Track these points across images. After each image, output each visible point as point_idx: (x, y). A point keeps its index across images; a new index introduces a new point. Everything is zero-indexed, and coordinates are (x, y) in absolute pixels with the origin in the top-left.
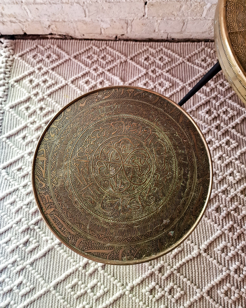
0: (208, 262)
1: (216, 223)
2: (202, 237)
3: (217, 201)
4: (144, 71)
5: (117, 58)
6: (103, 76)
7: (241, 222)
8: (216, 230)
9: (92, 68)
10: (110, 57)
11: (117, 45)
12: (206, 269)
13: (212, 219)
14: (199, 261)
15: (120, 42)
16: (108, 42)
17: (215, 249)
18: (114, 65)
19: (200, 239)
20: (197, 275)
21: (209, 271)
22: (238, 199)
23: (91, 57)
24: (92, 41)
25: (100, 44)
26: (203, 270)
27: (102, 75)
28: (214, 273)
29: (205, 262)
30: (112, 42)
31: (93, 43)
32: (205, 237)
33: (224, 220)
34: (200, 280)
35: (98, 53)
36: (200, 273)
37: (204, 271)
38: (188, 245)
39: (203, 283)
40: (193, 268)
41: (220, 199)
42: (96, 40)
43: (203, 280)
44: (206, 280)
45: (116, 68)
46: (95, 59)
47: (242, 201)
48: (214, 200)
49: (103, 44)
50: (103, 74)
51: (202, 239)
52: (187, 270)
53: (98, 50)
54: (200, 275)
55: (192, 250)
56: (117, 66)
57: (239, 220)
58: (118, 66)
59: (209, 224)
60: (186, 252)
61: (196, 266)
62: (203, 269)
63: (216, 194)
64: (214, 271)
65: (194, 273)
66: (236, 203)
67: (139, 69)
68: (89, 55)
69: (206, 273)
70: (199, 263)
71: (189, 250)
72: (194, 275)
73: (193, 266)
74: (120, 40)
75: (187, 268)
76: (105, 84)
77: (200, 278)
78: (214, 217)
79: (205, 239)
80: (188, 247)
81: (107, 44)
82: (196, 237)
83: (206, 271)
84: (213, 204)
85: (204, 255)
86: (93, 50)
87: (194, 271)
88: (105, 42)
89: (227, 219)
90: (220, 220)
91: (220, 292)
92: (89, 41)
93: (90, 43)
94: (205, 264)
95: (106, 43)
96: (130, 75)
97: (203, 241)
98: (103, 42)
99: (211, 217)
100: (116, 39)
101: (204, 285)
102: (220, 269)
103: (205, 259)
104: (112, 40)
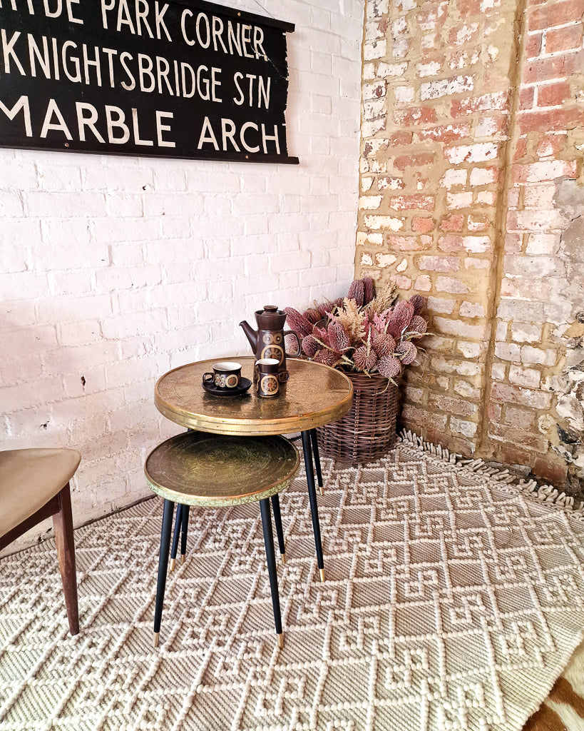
0: (345, 668)
1: (316, 624)
2: (315, 648)
4: (105, 549)
6: (45, 583)
8: (323, 631)
9: (21, 584)
10: (42, 561)
11: (45, 545)
12: (350, 677)
14: (336, 677)
15: (47, 541)
16: (29, 550)
17: (340, 649)
19: (315, 653)
20: (348, 692)
21: (356, 677)
23: (11, 575)
25: (18, 557)
26: (350, 682)
28: (364, 673)
29: (343, 671)
30: (36, 547)
32: (319, 646)
33: (321, 616)
34: (357, 694)
35: (20, 566)
36: (349, 687)
37: (351, 680)
38: (309, 669)
39: (363, 693)
40: (337, 689)
41: (299, 601)
43: (360, 691)
44: (363, 688)
46: (20, 573)
49: (22, 555)
51: (318, 650)
52: (333, 696)
53: (18, 563)
54: (352, 689)
55: (317, 671)
59: (310, 632)
60: (313, 679)
61: (338, 684)
62: (348, 680)
64: (361, 672)
65: (343, 693)
66: (318, 594)
67: (96, 552)
68: (6, 574)
69: (355, 681)
70: (339, 678)
71: (314, 673)
72: (345, 695)
73: (335, 686)
75: (331, 694)
77: (354, 691)
79: (320, 647)
80: (311, 671)
81: (30, 552)
82: (309, 653)
83: (353, 680)
85: (334, 663)
86: (10, 567)
87: (340, 690)
88: (25, 551)
89: (323, 613)
90: (318, 618)
91: (389, 685)
94: (345, 673)
95: (27, 552)
96: (87, 563)
97: (320, 652)
98: (21, 553)
100: (40, 542)
101: (365, 695)
102: (365, 664)
103: (340, 669)
104: (34, 546)
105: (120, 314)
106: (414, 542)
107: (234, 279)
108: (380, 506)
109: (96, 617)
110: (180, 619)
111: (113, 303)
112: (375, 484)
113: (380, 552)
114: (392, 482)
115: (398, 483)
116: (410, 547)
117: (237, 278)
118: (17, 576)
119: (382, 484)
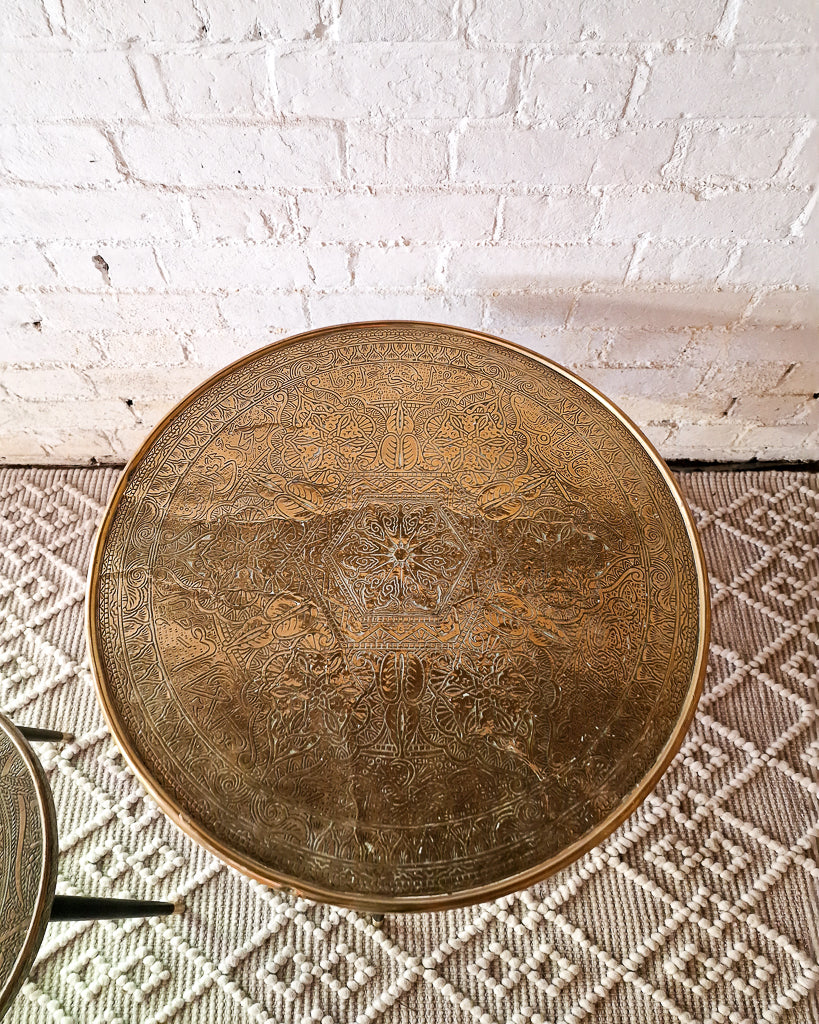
3: (290, 940)
5: (85, 517)
6: (39, 565)
7: (347, 1007)
9: (11, 546)
10: (66, 513)
11: (93, 479)
13: (264, 1001)
15: (101, 471)
16: (70, 472)
18: (73, 536)
22: (350, 932)
23: (15, 516)
24: (28, 471)
25: (50, 478)
27: (36, 565)
30: (82, 472)
31: (29, 476)
33: (298, 1004)
35: (38, 504)
41: (299, 934)
42: (38, 467)
45: (79, 541)
46: (26, 520)
47: (358, 938)
48: (281, 939)
49: (56, 479)
50: (41, 560)
53: (40, 495)
56: (83, 537)
57: (342, 1001)
58: (86, 537)
63: (289, 919)
66: (340, 948)
68: (12, 509)
74: (104, 466)
76: (39, 588)
78: (269, 996)
81: (68, 478)
84: (275, 953)
86: (27, 495)
88: (64, 472)
89: (307, 1001)
90: (287, 1004)
92: (21, 471)
93: (23, 475)
95: (66, 476)
98: (58, 472)
99: (261, 996)
100: (93, 465)
104: (81, 468)
105: (173, 119)
106: (638, 983)
107: (653, 48)
108: (678, 817)
109: (33, 701)
110: (115, 808)
111: (143, 81)
112: (738, 742)
113: (544, 948)
114: (783, 766)
115: (795, 777)
116: (617, 988)
117: (671, 47)
118: (18, 524)
119: (754, 754)
